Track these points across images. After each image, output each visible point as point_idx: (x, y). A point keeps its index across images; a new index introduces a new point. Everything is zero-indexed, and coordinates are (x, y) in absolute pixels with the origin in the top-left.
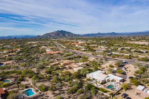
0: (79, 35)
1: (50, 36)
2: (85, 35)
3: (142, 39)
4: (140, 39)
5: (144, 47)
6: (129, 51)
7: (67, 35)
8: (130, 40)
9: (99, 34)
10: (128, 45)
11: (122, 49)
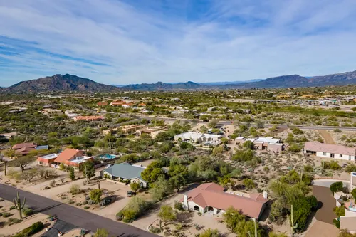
0: (112, 87)
1: (34, 88)
2: (129, 86)
3: (246, 95)
4: (241, 95)
5: (247, 106)
6: (226, 111)
7: (81, 87)
8: (225, 96)
9: (160, 84)
10: (224, 103)
11: (213, 110)
